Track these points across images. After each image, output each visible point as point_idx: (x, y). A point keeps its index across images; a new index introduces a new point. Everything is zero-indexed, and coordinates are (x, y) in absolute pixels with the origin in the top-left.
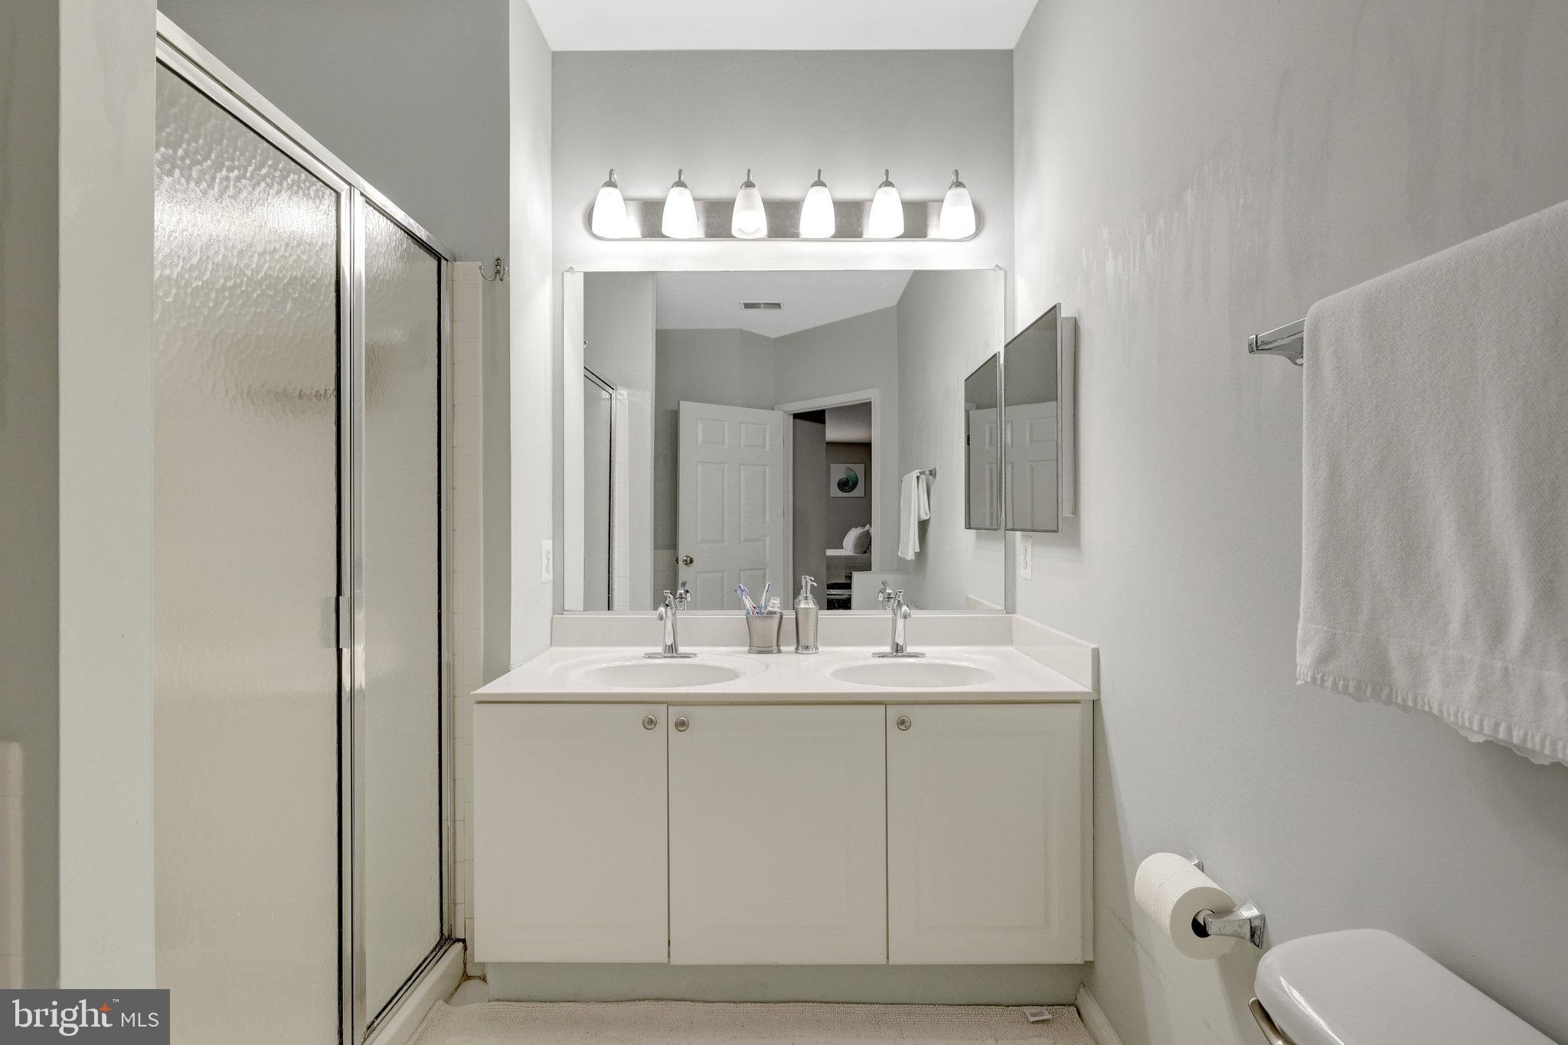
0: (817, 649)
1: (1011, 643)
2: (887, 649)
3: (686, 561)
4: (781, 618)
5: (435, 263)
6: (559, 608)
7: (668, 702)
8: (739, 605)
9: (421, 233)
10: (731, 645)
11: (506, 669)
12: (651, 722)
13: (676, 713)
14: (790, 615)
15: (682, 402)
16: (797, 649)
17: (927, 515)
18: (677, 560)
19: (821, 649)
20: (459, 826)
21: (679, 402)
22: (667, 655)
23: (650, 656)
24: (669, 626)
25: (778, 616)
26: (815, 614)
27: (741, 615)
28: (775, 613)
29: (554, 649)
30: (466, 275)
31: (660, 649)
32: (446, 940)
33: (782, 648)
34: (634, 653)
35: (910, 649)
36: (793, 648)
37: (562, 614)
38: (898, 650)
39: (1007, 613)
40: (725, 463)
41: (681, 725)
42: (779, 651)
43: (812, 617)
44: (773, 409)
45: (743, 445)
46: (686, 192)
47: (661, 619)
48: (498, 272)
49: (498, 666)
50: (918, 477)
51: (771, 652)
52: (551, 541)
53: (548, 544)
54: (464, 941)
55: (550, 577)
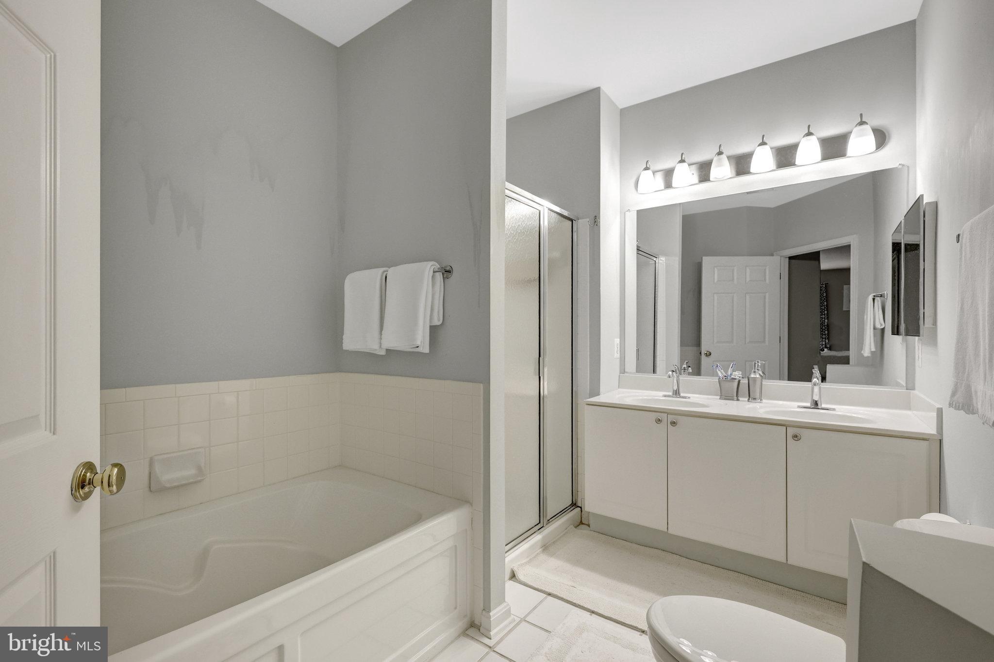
0: (761, 400)
1: (910, 409)
2: (808, 405)
3: (706, 354)
4: (739, 382)
5: (571, 222)
6: (623, 371)
7: (668, 412)
8: (714, 374)
9: (566, 213)
10: (711, 395)
11: (598, 394)
12: (659, 420)
13: (671, 418)
14: (744, 381)
15: (704, 258)
16: (749, 399)
17: (881, 325)
18: (700, 353)
19: (764, 401)
20: (579, 458)
21: (702, 258)
22: (674, 396)
23: (665, 396)
24: (675, 381)
25: (737, 381)
26: (760, 381)
27: (716, 379)
28: (736, 379)
29: (620, 390)
30: (583, 225)
31: (671, 394)
32: (574, 505)
33: (740, 399)
34: (659, 394)
35: (824, 406)
36: (747, 399)
37: (624, 374)
38: (816, 404)
39: (907, 389)
40: (734, 293)
41: (673, 423)
42: (738, 400)
43: (758, 383)
44: (772, 255)
45: (748, 280)
46: (685, 165)
47: (670, 377)
48: (595, 222)
49: (595, 392)
50: (874, 299)
51: (733, 400)
52: (619, 339)
53: (617, 341)
54: (581, 508)
55: (618, 355)
